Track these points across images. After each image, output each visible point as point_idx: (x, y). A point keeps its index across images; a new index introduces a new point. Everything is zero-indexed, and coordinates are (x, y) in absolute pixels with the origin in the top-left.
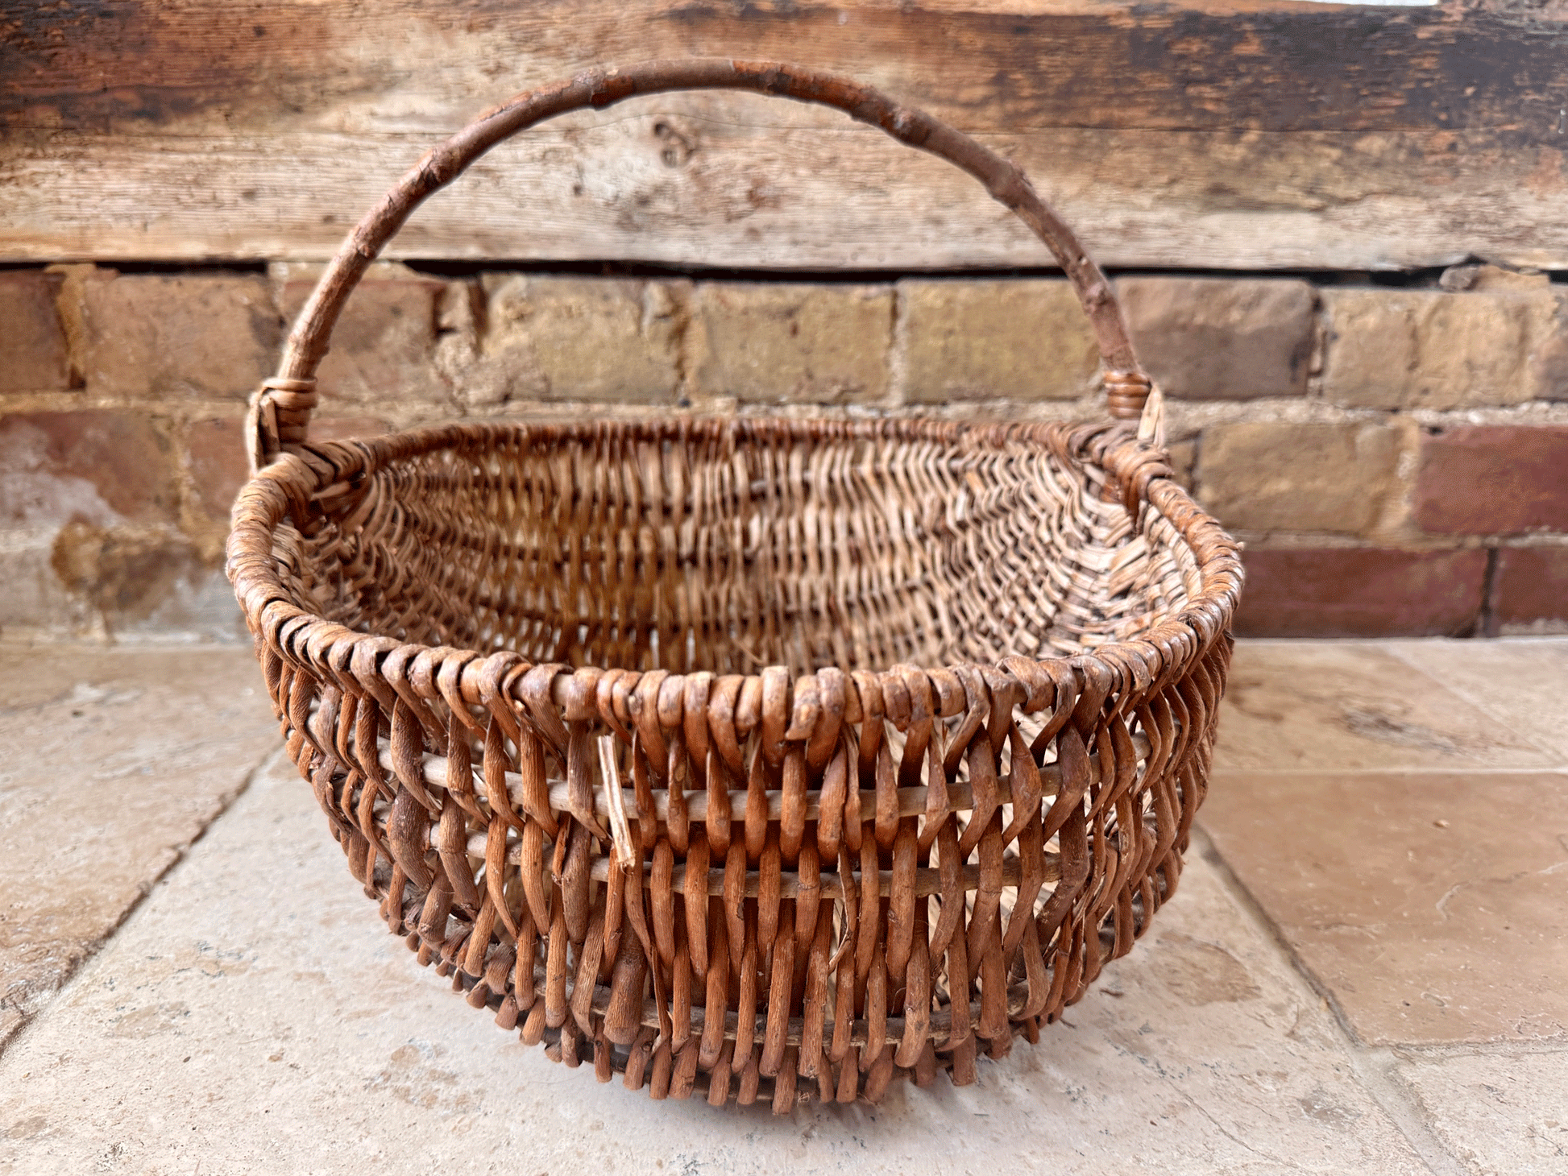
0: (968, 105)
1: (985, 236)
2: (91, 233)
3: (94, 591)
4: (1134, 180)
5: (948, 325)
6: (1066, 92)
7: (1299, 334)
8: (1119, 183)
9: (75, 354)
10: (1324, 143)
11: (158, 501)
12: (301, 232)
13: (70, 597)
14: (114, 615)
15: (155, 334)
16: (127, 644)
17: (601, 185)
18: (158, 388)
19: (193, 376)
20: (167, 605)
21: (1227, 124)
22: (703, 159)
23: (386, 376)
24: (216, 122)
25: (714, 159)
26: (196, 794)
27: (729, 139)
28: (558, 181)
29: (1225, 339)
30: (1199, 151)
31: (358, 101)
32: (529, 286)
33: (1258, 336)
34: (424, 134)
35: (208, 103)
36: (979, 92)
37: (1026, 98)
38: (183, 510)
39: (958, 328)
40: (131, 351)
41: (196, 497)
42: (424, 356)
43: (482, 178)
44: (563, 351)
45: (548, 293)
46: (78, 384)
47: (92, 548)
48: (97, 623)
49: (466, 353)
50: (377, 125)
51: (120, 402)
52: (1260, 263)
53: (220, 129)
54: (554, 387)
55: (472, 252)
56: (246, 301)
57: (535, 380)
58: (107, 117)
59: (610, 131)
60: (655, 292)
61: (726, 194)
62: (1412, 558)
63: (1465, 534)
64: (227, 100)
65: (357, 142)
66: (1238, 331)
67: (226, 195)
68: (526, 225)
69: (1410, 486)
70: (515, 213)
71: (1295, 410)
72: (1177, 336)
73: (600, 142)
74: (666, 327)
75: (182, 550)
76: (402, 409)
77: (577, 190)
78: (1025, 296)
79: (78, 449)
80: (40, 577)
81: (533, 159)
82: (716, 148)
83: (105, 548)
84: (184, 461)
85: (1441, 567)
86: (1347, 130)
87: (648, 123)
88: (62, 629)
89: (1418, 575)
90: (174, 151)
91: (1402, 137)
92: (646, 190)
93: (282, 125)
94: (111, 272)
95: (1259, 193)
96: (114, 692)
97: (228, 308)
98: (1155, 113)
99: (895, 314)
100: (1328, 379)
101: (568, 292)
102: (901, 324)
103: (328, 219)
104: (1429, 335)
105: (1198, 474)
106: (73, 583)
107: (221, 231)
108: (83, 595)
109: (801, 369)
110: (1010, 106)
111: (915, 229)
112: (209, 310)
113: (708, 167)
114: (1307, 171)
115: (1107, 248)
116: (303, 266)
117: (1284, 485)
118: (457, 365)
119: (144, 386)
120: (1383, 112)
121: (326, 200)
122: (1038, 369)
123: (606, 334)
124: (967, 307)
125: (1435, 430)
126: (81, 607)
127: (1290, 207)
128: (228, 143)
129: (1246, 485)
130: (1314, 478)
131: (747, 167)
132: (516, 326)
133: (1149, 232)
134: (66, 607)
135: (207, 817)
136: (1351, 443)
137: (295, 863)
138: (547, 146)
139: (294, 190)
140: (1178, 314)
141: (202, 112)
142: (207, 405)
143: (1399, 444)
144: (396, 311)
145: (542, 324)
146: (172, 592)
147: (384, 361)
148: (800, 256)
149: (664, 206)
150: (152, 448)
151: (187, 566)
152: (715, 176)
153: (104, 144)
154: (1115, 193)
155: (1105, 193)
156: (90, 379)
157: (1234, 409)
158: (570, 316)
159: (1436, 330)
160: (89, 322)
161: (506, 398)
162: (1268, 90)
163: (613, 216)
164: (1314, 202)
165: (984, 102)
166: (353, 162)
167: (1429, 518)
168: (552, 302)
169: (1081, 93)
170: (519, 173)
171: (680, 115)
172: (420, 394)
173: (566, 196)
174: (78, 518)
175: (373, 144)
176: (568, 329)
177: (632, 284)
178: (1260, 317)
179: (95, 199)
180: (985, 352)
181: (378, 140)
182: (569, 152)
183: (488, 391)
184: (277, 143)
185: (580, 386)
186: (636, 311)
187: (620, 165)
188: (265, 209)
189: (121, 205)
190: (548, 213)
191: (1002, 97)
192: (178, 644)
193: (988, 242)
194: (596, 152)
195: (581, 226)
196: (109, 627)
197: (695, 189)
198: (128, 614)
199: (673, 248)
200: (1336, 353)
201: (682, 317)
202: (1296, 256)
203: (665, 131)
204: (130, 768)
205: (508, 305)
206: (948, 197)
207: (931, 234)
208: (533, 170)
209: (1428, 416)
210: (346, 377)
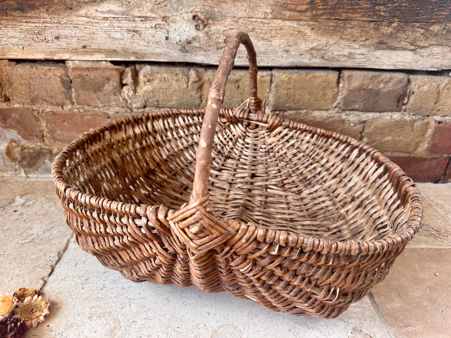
0: (300, 12)
1: (302, 57)
2: (6, 50)
3: (19, 162)
4: (354, 39)
5: (289, 86)
6: (334, 8)
7: (402, 92)
8: (348, 40)
9: (5, 90)
10: (419, 27)
11: (37, 136)
12: (75, 51)
13: (13, 164)
14: (27, 169)
15: (30, 84)
16: (32, 178)
17: (175, 37)
18: (33, 101)
19: (44, 98)
20: (43, 167)
21: (387, 20)
22: (209, 28)
23: (106, 100)
24: (44, 13)
25: (213, 28)
26: (50, 252)
27: (218, 21)
28: (160, 35)
29: (378, 93)
30: (377, 29)
31: (92, 6)
32: (151, 69)
33: (388, 92)
34: (114, 18)
35: (40, 5)
36: (304, 7)
37: (321, 9)
38: (45, 138)
39: (292, 87)
40: (23, 90)
41: (49, 135)
42: (118, 93)
43: (134, 33)
44: (163, 92)
45: (158, 73)
46: (7, 100)
47: (18, 149)
48: (23, 171)
49: (131, 93)
50: (98, 14)
51: (22, 106)
52: (392, 68)
53: (45, 15)
54: (160, 103)
55: (132, 59)
56: (59, 75)
57: (153, 101)
58: (6, 10)
59: (178, 18)
60: (192, 73)
61: (217, 40)
62: (426, 159)
63: (443, 154)
64: (46, 5)
65: (92, 20)
66: (382, 91)
67: (49, 38)
68: (150, 50)
69: (429, 139)
70: (146, 46)
71: (396, 116)
72: (362, 92)
73: (174, 22)
74: (196, 85)
75: (46, 151)
76: (111, 109)
77: (167, 38)
78: (315, 77)
79: (10, 120)
80: (3, 158)
81: (152, 27)
82: (214, 24)
83: (22, 150)
84: (44, 124)
85: (434, 163)
86: (428, 22)
87: (191, 15)
88: (12, 173)
89: (426, 165)
90: (30, 22)
91: (446, 26)
92: (190, 39)
93: (66, 14)
94: (14, 63)
95: (395, 44)
96: (28, 200)
97: (53, 76)
98: (364, 16)
99: (271, 82)
100: (408, 106)
101: (164, 73)
102: (273, 85)
103: (84, 47)
104: (443, 93)
105: (363, 134)
106: (14, 160)
107: (49, 50)
108: (17, 163)
109: (240, 99)
110: (314, 12)
111: (280, 53)
112: (47, 77)
113: (211, 31)
114: (412, 37)
115: (343, 61)
116: (77, 62)
117: (390, 138)
118: (128, 96)
119: (29, 101)
120: (441, 17)
121: (83, 40)
122: (316, 100)
123: (177, 87)
124: (295, 81)
125: (439, 122)
126: (17, 167)
127: (404, 49)
128: (48, 20)
129: (378, 138)
130: (399, 136)
131: (224, 31)
132: (147, 83)
133: (357, 56)
134: (12, 166)
135: (54, 263)
136: (413, 126)
137: (81, 287)
138: (156, 23)
139: (72, 37)
140: (363, 85)
141: (38, 9)
142: (49, 107)
143: (428, 126)
144: (108, 79)
145: (156, 83)
146: (44, 163)
147: (105, 95)
148: (241, 62)
149: (196, 44)
150: (34, 120)
151: (48, 156)
152: (213, 34)
153: (6, 20)
154: (347, 43)
155: (343, 43)
156: (11, 98)
157: (378, 114)
158: (165, 81)
159: (446, 91)
160: (8, 80)
161: (145, 107)
162: (404, 8)
163: (179, 47)
164: (413, 47)
165: (306, 11)
166: (91, 27)
167: (433, 148)
168: (159, 76)
169: (339, 8)
170: (147, 32)
171: (202, 13)
172: (117, 105)
173: (163, 41)
174: (13, 141)
175: (97, 21)
176: (164, 86)
177: (185, 69)
178: (390, 86)
179: (6, 39)
180: (300, 95)
181: (98, 20)
182: (164, 25)
183: (139, 104)
184: (65, 20)
185: (168, 103)
186: (187, 80)
187: (181, 30)
188: (63, 43)
189: (14, 41)
190: (157, 46)
191: (312, 9)
192: (47, 178)
193: (304, 58)
194: (173, 25)
195: (168, 50)
196: (26, 173)
197: (206, 38)
198: (31, 169)
199: (199, 59)
200: (412, 98)
201: (202, 82)
202: (404, 66)
203: (197, 18)
204: (31, 238)
205: (145, 76)
206: (291, 43)
207: (285, 55)
208: (152, 31)
209: (438, 118)
210: (93, 99)
